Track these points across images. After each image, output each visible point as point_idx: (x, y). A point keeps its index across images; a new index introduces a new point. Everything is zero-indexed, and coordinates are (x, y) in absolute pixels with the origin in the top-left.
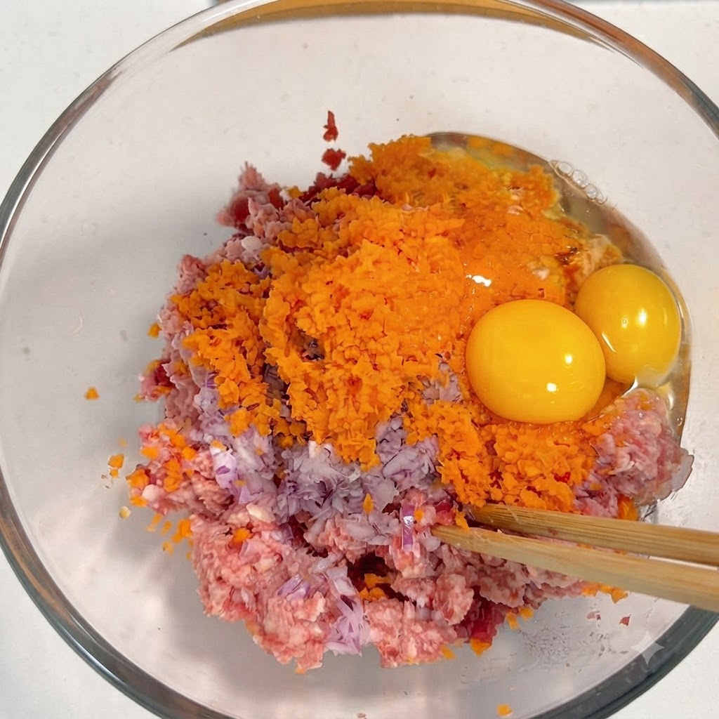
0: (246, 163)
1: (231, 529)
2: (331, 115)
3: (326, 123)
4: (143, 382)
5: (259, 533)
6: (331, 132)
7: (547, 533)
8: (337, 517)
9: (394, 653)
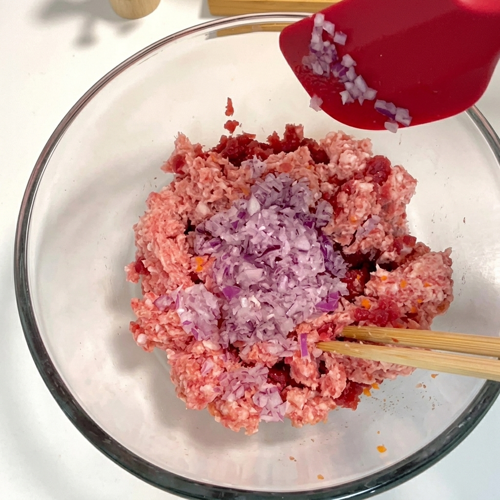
0: (179, 133)
1: (193, 355)
2: (229, 100)
3: (227, 105)
4: (128, 272)
5: (211, 357)
6: (230, 110)
7: (392, 341)
8: (260, 343)
9: (300, 419)
